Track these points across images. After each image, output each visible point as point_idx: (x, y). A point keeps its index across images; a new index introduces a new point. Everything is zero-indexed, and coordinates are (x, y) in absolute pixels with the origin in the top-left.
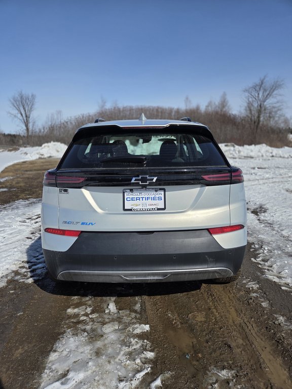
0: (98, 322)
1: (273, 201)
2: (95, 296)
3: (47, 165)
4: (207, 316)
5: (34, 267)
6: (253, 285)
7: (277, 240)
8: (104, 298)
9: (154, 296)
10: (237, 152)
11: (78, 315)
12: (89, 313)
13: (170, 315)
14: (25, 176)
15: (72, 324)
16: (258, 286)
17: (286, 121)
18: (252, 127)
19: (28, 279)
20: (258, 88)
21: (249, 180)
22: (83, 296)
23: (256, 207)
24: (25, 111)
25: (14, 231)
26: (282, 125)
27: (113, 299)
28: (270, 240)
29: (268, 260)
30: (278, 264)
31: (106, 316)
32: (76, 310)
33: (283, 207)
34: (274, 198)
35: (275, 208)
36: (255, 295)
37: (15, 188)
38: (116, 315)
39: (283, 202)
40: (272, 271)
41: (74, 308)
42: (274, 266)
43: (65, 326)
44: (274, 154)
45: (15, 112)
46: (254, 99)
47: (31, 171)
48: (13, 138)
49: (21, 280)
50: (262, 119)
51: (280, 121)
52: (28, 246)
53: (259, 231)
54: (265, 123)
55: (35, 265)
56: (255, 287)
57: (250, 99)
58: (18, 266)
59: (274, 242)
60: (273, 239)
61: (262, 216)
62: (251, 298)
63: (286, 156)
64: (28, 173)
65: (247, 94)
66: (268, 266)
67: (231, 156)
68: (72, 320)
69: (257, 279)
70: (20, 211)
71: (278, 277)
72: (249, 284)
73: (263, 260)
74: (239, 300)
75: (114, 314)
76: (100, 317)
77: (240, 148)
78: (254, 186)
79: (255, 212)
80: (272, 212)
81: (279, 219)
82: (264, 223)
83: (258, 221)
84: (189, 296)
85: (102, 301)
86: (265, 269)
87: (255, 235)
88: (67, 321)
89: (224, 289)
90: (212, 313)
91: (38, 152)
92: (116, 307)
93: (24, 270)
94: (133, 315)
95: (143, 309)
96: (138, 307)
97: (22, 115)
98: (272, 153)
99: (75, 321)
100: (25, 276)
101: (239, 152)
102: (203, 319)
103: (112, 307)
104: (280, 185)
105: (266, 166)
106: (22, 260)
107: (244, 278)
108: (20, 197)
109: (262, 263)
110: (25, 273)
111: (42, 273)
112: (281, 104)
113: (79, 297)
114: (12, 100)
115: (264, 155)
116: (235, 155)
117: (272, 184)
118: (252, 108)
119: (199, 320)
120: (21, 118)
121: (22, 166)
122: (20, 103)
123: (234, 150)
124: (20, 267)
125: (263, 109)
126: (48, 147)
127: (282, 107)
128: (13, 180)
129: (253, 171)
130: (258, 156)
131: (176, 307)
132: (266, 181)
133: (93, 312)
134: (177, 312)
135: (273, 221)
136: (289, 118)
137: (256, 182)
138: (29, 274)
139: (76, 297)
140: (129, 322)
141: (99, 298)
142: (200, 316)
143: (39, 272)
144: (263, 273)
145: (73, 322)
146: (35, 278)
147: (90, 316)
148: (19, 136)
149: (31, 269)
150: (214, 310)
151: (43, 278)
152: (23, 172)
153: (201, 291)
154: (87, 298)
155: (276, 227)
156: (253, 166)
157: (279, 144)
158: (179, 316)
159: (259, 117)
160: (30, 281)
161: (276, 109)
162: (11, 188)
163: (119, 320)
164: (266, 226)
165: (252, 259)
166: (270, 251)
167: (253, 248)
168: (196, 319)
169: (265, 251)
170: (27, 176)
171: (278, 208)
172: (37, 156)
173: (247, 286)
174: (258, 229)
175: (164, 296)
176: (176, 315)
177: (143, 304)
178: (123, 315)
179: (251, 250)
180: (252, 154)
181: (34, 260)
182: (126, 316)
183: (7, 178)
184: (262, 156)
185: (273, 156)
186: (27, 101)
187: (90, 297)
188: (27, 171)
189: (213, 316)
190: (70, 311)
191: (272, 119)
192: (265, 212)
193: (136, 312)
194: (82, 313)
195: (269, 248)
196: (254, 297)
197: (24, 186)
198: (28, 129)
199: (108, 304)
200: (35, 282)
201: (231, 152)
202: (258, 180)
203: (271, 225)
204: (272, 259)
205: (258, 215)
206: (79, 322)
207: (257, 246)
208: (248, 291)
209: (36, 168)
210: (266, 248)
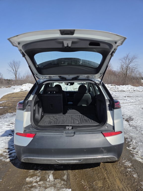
0: (43, 187)
1: (136, 114)
2: (42, 170)
3: (24, 95)
4: (103, 184)
5: (11, 152)
6: (128, 164)
7: (139, 136)
8: (47, 171)
9: (74, 170)
10: (117, 89)
11: (32, 182)
12: (38, 181)
13: (83, 182)
14: (12, 100)
15: (28, 188)
16: (131, 164)
17: (140, 74)
18: (124, 76)
19: (7, 159)
20: (126, 59)
21: (123, 103)
22: (36, 170)
23: (127, 117)
24: (15, 69)
25: (3, 130)
26: (138, 76)
27: (52, 172)
28: (136, 137)
29: (136, 148)
30: (141, 150)
31: (47, 183)
32: (31, 179)
33: (141, 118)
34: (136, 113)
35: (137, 118)
36: (129, 170)
37: (7, 106)
38: (53, 182)
39: (141, 115)
40: (138, 155)
41: (30, 178)
42: (139, 152)
43: (24, 189)
44: (135, 90)
45: (11, 69)
46: (124, 64)
47: (16, 98)
48: (9, 81)
49: (3, 160)
50: (128, 73)
51: (137, 74)
52: (9, 139)
53: (130, 131)
54: (130, 74)
55: (12, 150)
56: (130, 165)
57: (122, 64)
58: (3, 151)
59: (138, 138)
60: (137, 136)
61: (131, 123)
62: (128, 172)
63: (141, 91)
64: (14, 99)
65: (120, 61)
66: (136, 152)
67: (114, 90)
68: (29, 186)
69: (130, 160)
70: (7, 119)
71: (141, 159)
72: (126, 163)
73: (133, 148)
74: (121, 173)
75: (52, 182)
76: (44, 183)
77: (118, 86)
78: (126, 106)
79: (127, 120)
80: (136, 121)
81: (140, 124)
82: (132, 127)
83: (129, 126)
84: (93, 170)
85: (45, 174)
86: (134, 154)
87: (128, 133)
88: (26, 186)
89: (113, 166)
90: (106, 181)
91: (20, 88)
92: (53, 177)
93: (6, 154)
94: (63, 182)
95: (68, 178)
96: (65, 177)
97: (14, 70)
98: (134, 89)
99: (30, 186)
100: (6, 157)
101: (118, 88)
102: (101, 185)
103: (51, 177)
104: (139, 106)
105: (131, 96)
106: (5, 147)
107: (123, 159)
108: (9, 112)
109: (132, 150)
110: (6, 156)
111: (15, 155)
112: (137, 66)
113: (34, 170)
114: (10, 64)
115: (130, 90)
116: (116, 90)
117: (135, 105)
118: (123, 68)
119: (99, 186)
120: (13, 72)
121: (12, 95)
122: (13, 65)
123: (115, 87)
124: (4, 152)
125: (128, 68)
126: (25, 86)
127: (137, 67)
128: (6, 102)
129: (125, 98)
130: (127, 91)
131: (86, 177)
132: (132, 104)
133: (40, 181)
134: (87, 181)
135: (137, 125)
136: (141, 72)
137: (127, 104)
138: (8, 156)
139: (32, 171)
140: (60, 187)
141: (44, 172)
142: (99, 183)
143: (13, 155)
144: (133, 156)
145: (29, 187)
146: (11, 159)
147: (39, 183)
148: (12, 80)
149: (9, 153)
150: (108, 179)
151: (15, 159)
152: (12, 98)
153: (100, 167)
154: (38, 171)
155: (138, 129)
156: (125, 96)
157: (137, 84)
158: (88, 183)
159: (127, 72)
160: (8, 160)
161: (135, 68)
162: (5, 107)
163: (54, 186)
164: (133, 128)
165: (127, 148)
166: (136, 143)
167: (127, 141)
168: (98, 185)
169: (134, 143)
170: (14, 100)
171: (139, 118)
172: (20, 90)
173: (125, 164)
174: (129, 130)
175: (80, 170)
176: (86, 182)
177: (68, 175)
178: (57, 182)
179: (126, 142)
180: (124, 90)
181: (11, 148)
182: (59, 183)
183: (3, 101)
184: (129, 90)
185: (134, 91)
186: (17, 64)
187: (40, 171)
188: (14, 98)
189: (107, 183)
190: (28, 179)
191: (133, 73)
192: (132, 120)
193: (64, 180)
194: (34, 181)
195: (136, 141)
196: (129, 171)
197: (12, 105)
198: (16, 77)
199: (49, 176)
200: (11, 161)
201: (114, 88)
202: (128, 103)
203: (135, 127)
204: (138, 148)
205: (129, 122)
206: (32, 187)
207: (129, 140)
208: (126, 168)
209: (18, 96)
210: (134, 141)
